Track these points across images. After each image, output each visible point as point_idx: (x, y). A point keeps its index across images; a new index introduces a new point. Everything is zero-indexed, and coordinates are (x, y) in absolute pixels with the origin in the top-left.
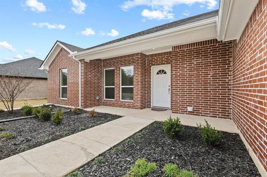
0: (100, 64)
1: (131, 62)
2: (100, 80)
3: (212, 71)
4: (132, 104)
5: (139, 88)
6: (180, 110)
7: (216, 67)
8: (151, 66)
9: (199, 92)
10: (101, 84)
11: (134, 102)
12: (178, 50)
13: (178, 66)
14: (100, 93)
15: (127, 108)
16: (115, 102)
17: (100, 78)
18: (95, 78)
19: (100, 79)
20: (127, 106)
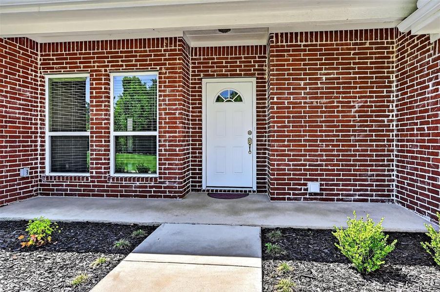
0: (31, 57)
1: (151, 60)
2: (31, 110)
3: (359, 100)
4: (153, 184)
5: (176, 137)
6: (291, 192)
7: (366, 92)
8: (201, 79)
9: (333, 146)
10: (36, 124)
11: (160, 178)
12: (284, 44)
13: (284, 84)
14: (31, 155)
15: (135, 196)
16: (94, 182)
17: (32, 106)
18: (15, 104)
19: (30, 107)
20: (136, 191)
